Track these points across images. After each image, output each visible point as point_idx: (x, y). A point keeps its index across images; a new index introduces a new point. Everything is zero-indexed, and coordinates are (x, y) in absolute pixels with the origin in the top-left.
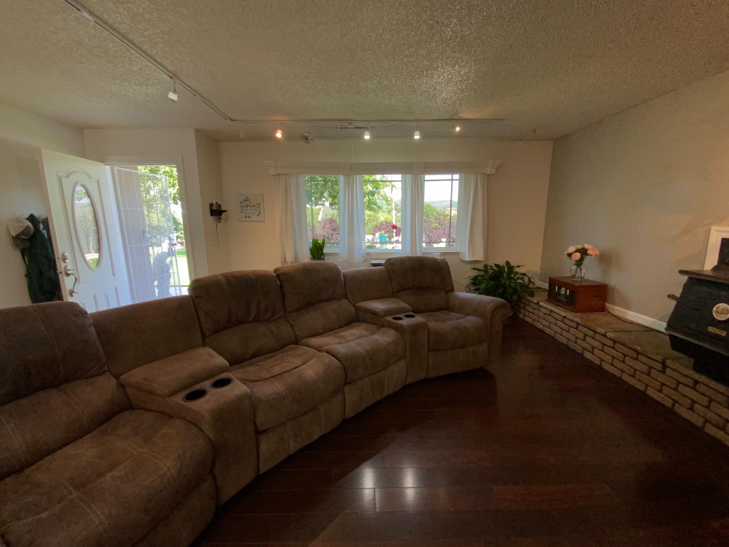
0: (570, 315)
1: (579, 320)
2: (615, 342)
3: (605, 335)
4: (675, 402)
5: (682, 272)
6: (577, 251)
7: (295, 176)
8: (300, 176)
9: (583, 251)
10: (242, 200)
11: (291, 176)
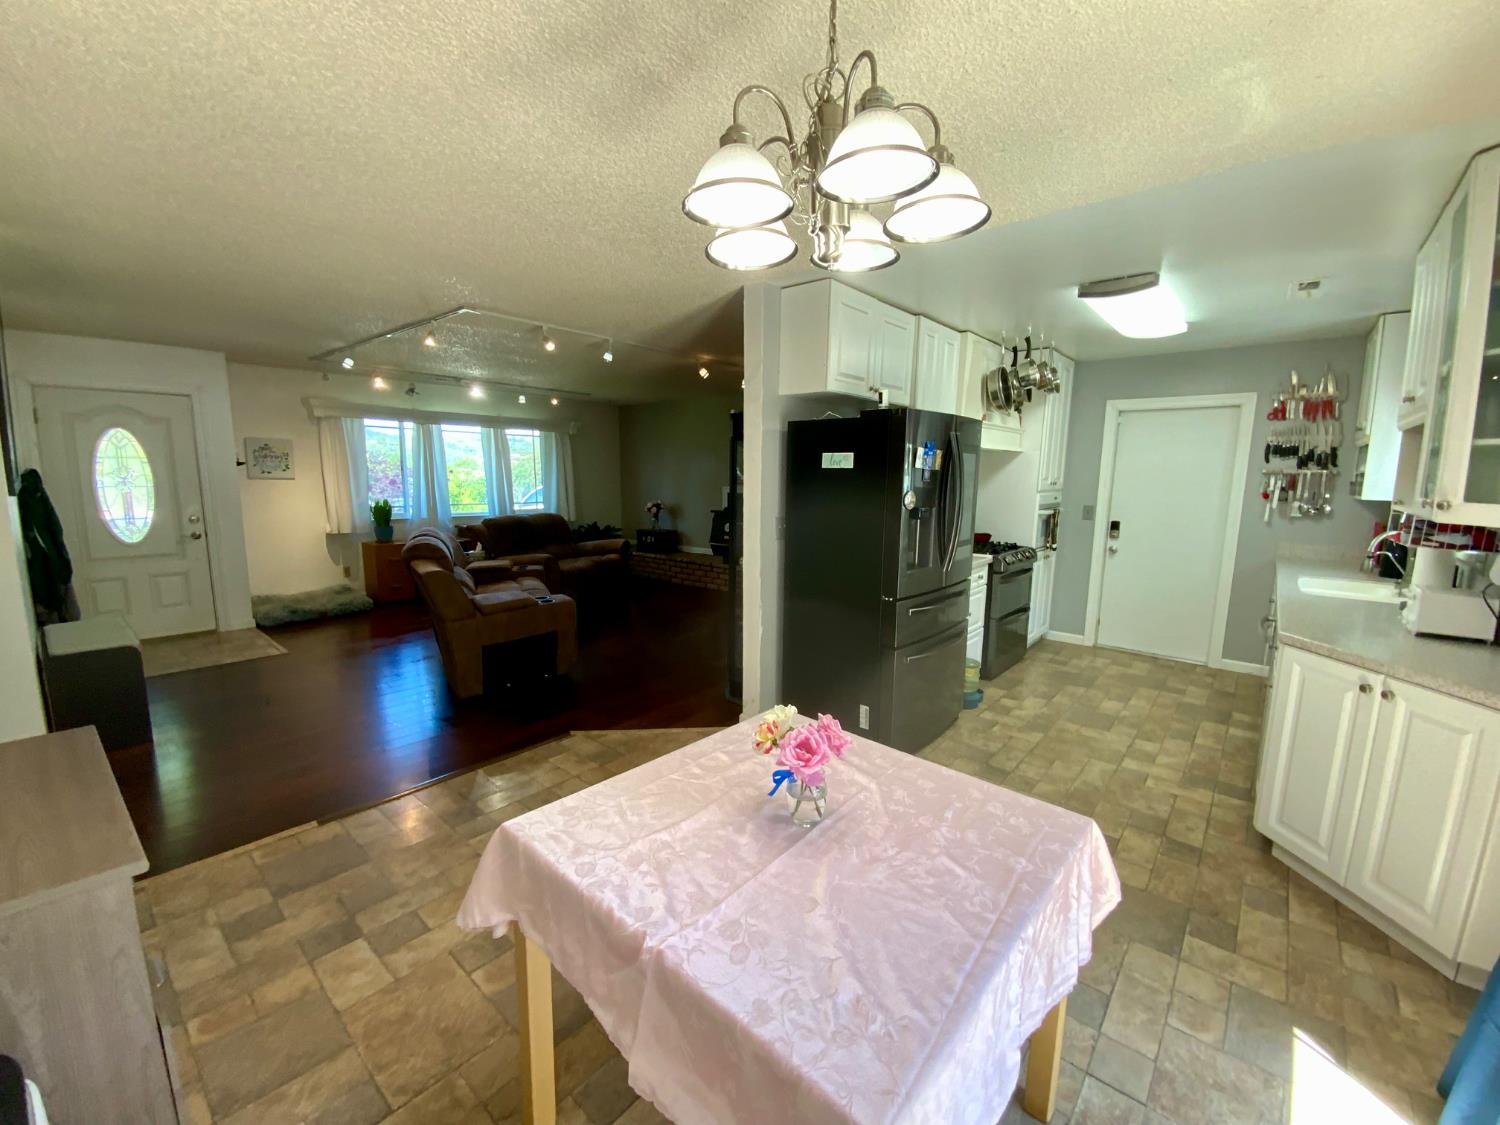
0: (658, 556)
1: (664, 557)
5: (712, 511)
6: (654, 505)
7: (349, 420)
8: (356, 421)
9: (658, 506)
10: (257, 448)
11: (343, 419)
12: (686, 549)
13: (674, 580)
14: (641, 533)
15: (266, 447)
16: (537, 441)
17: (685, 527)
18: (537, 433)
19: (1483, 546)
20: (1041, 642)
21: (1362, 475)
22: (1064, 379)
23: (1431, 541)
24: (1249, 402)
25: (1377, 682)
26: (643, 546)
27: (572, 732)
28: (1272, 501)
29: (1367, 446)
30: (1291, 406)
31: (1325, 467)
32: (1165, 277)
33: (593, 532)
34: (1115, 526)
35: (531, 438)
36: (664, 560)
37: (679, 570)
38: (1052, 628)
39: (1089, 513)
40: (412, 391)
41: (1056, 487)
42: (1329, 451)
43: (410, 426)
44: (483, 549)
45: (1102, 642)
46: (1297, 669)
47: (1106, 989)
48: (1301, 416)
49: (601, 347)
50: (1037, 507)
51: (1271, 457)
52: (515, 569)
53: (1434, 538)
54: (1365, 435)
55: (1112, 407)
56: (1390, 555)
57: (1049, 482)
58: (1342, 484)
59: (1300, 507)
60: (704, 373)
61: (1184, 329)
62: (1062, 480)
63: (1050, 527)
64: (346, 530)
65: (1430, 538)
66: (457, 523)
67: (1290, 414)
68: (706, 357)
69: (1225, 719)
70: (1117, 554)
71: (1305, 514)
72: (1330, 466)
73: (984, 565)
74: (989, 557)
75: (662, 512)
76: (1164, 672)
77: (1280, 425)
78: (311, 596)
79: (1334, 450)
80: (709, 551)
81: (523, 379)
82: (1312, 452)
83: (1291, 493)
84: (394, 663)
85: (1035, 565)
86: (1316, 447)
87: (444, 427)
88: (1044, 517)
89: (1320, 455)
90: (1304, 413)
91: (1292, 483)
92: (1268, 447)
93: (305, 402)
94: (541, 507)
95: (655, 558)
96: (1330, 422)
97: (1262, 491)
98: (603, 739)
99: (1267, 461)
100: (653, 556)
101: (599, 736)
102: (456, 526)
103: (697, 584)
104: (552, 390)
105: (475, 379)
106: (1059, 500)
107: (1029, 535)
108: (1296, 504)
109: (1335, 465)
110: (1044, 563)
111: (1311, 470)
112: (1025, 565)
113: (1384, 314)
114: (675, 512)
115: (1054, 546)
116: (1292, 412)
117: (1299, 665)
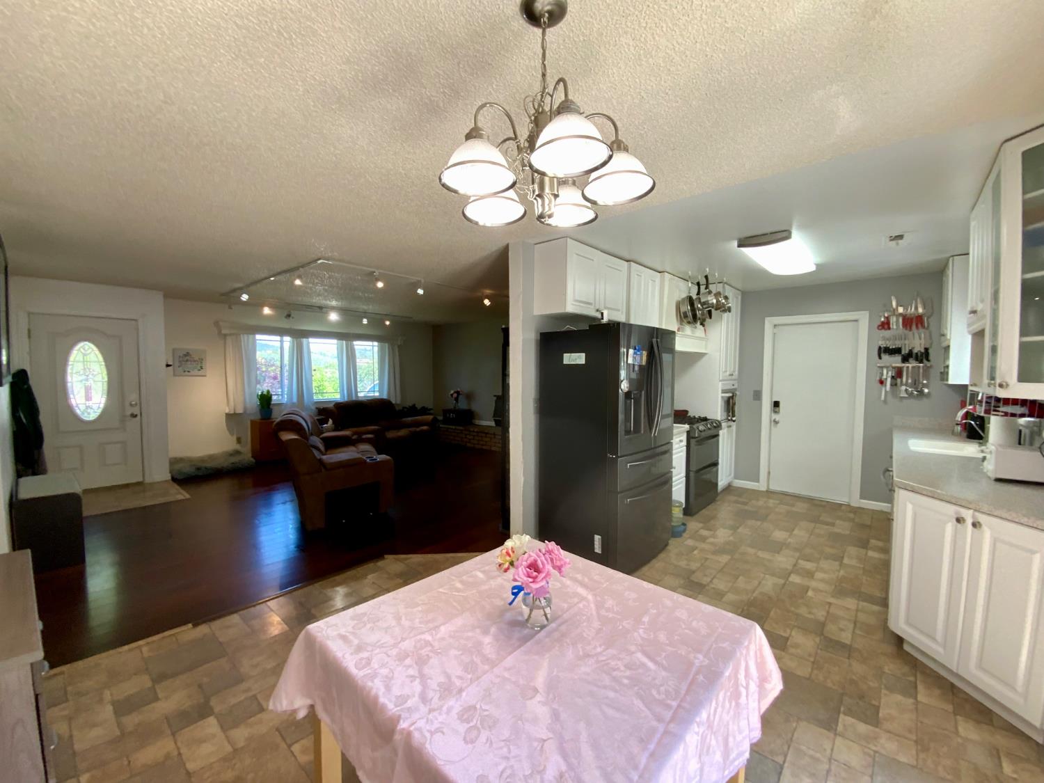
0: (458, 428)
5: (495, 396)
6: (455, 392)
7: (245, 336)
8: (251, 336)
9: (458, 393)
10: (181, 355)
11: (241, 336)
12: (477, 422)
13: (469, 445)
14: (446, 412)
15: (187, 354)
16: (376, 349)
17: (475, 407)
18: (376, 344)
19: (1036, 415)
20: (729, 488)
21: (948, 367)
22: (734, 303)
23: (999, 411)
24: (864, 318)
25: (968, 515)
26: (447, 421)
27: (386, 556)
28: (886, 386)
29: (949, 346)
30: (893, 320)
31: (921, 362)
32: (795, 234)
33: (413, 410)
34: (776, 404)
35: (372, 347)
36: (462, 430)
37: (471, 437)
38: (736, 477)
39: (758, 395)
40: (289, 316)
41: (733, 377)
42: (923, 351)
43: (287, 340)
44: (333, 423)
45: (773, 487)
46: (910, 507)
47: (780, 759)
48: (901, 327)
49: (416, 285)
50: (720, 392)
51: (883, 355)
52: (355, 437)
53: (1001, 409)
54: (947, 340)
55: (769, 322)
56: (973, 423)
57: (728, 373)
58: (935, 373)
59: (906, 390)
60: (487, 302)
61: (813, 268)
62: (737, 373)
63: (730, 405)
64: (240, 411)
65: (997, 409)
67: (893, 326)
68: (488, 292)
69: (864, 544)
70: (779, 425)
71: (911, 395)
72: (925, 361)
73: (684, 432)
74: (687, 427)
75: (460, 397)
76: (819, 509)
77: (886, 333)
78: (211, 457)
79: (927, 350)
80: (493, 424)
81: (365, 307)
82: (911, 351)
83: (899, 380)
84: (269, 504)
85: (721, 432)
86: (913, 348)
87: (311, 340)
88: (726, 399)
89: (917, 354)
90: (903, 327)
91: (899, 373)
92: (880, 348)
93: (216, 324)
94: (377, 394)
95: (455, 429)
96: (921, 330)
97: (878, 378)
98: (408, 561)
99: (880, 358)
100: (454, 427)
101: (406, 559)
102: (317, 408)
103: (484, 447)
104: (386, 315)
105: (333, 308)
106: (736, 386)
107: (716, 411)
108: (904, 388)
109: (928, 360)
110: (728, 431)
111: (912, 364)
112: (713, 432)
113: (953, 256)
114: (469, 397)
115: (734, 419)
116: (895, 324)
117: (912, 503)
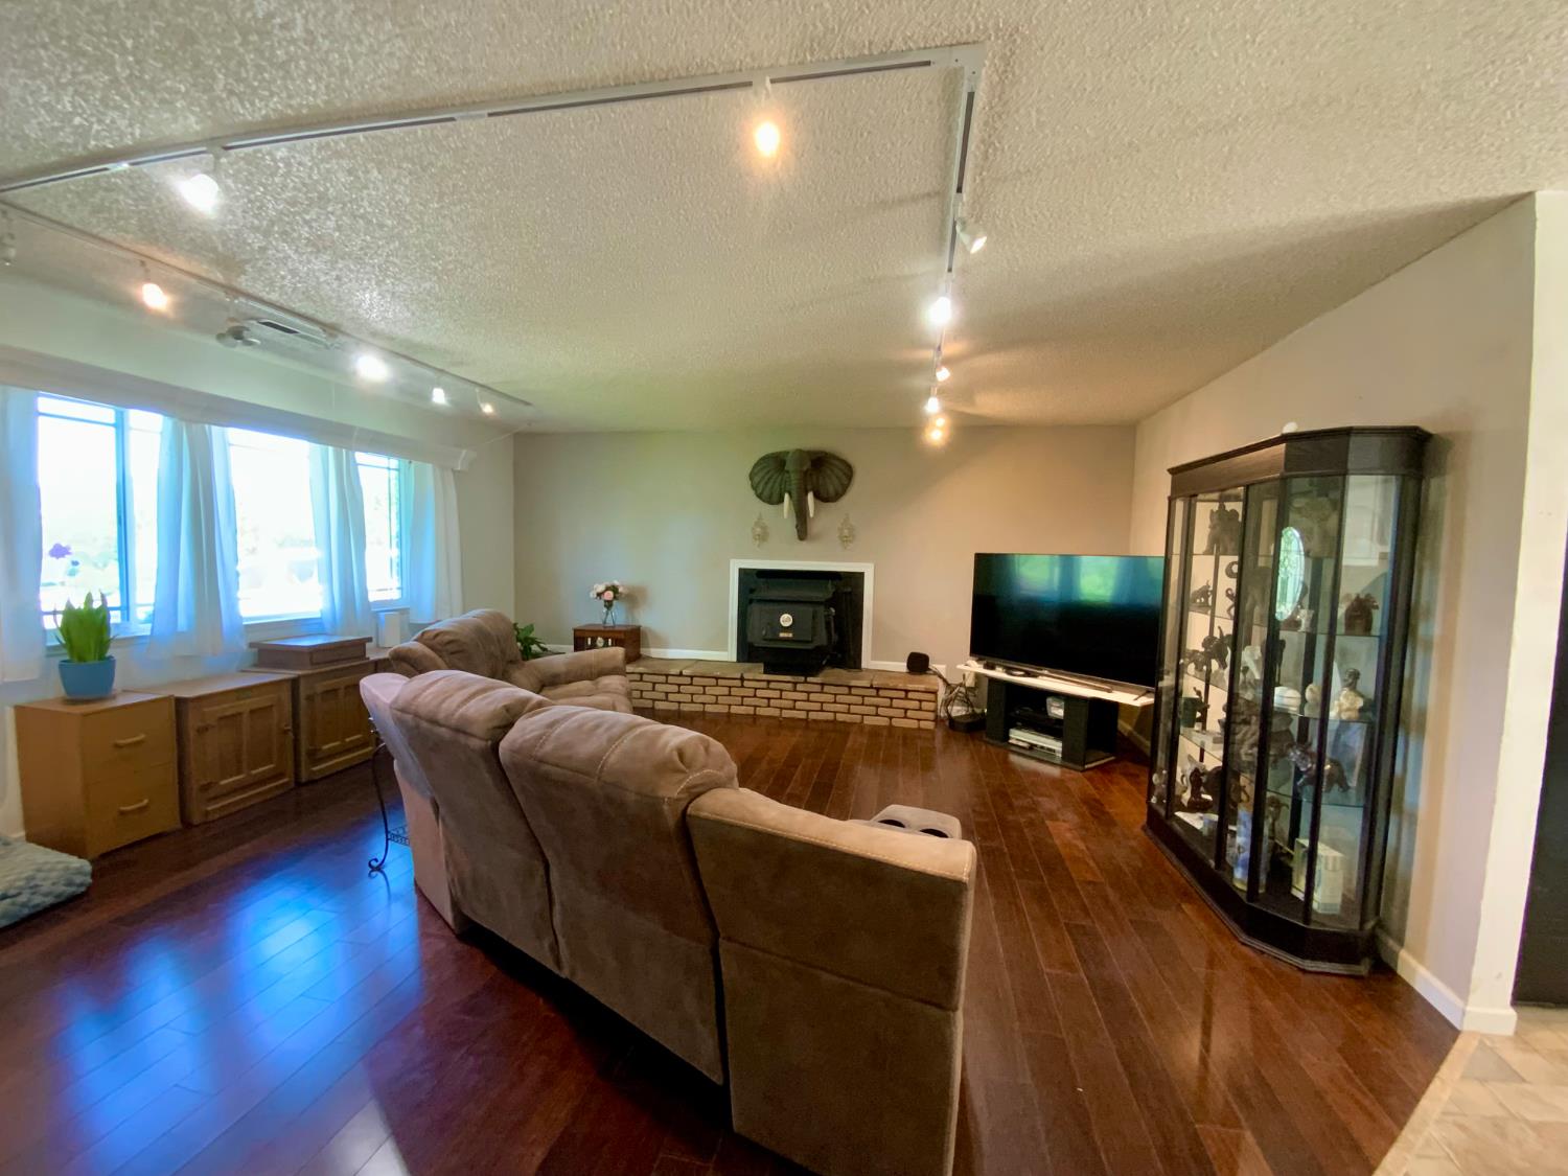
1: (641, 669)
2: (692, 677)
3: (681, 675)
4: (755, 706)
6: (607, 589)
9: (613, 589)
18: (394, 463)
35: (386, 470)
40: (237, 334)
66: (257, 637)
75: (617, 598)
